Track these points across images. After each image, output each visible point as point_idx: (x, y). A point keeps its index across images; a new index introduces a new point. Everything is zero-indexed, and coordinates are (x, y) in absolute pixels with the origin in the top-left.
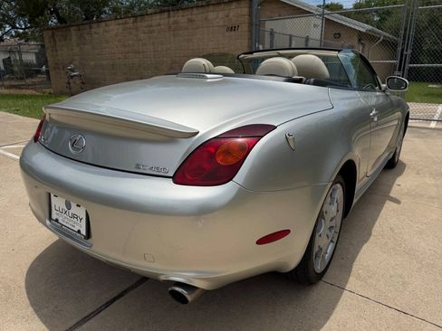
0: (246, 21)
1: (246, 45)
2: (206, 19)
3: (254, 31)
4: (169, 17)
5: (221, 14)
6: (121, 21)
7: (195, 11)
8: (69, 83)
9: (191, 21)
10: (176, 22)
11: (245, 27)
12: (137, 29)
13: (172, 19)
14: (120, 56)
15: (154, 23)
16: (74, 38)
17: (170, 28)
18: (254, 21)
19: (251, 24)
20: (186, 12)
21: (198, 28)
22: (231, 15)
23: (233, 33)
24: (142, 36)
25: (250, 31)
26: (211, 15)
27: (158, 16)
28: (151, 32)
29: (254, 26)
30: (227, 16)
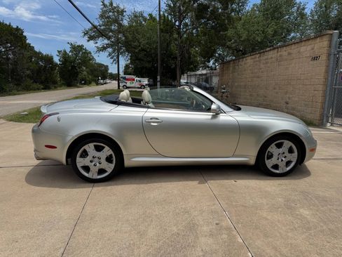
0: (326, 52)
1: (323, 71)
2: (299, 52)
3: (332, 60)
4: (278, 52)
5: (309, 48)
6: (253, 57)
7: (293, 47)
8: (222, 96)
9: (289, 54)
10: (281, 56)
11: (324, 57)
12: (260, 61)
13: (279, 54)
14: (250, 80)
15: (270, 56)
16: (231, 68)
17: (277, 59)
18: (332, 51)
19: (329, 55)
20: (288, 48)
22: (316, 48)
23: (315, 62)
24: (262, 66)
25: (328, 60)
26: (303, 49)
27: (272, 52)
28: (267, 63)
29: (332, 56)
30: (313, 49)
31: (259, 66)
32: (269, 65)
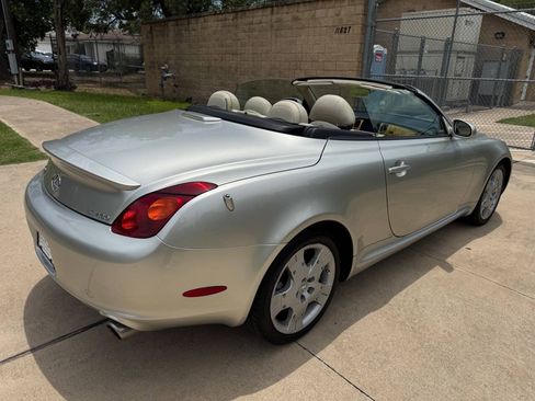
0: (360, 21)
1: (358, 50)
2: (313, 17)
3: (368, 35)
4: (272, 13)
5: (331, 12)
6: (220, 17)
7: (302, 7)
8: (162, 85)
9: (295, 19)
10: (279, 21)
11: (357, 29)
12: (236, 26)
13: (275, 17)
14: (216, 56)
15: (255, 20)
16: (171, 34)
17: (272, 26)
18: (370, 20)
19: (365, 26)
20: (293, 9)
21: (303, 27)
22: (343, 13)
23: (343, 35)
24: (241, 35)
25: (364, 34)
26: (319, 13)
27: (260, 13)
28: (252, 30)
29: (369, 28)
30: (337, 15)
31: (236, 34)
32: (256, 33)
